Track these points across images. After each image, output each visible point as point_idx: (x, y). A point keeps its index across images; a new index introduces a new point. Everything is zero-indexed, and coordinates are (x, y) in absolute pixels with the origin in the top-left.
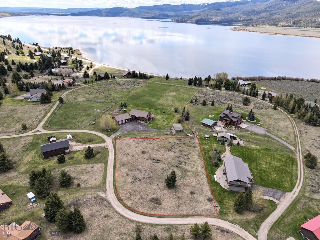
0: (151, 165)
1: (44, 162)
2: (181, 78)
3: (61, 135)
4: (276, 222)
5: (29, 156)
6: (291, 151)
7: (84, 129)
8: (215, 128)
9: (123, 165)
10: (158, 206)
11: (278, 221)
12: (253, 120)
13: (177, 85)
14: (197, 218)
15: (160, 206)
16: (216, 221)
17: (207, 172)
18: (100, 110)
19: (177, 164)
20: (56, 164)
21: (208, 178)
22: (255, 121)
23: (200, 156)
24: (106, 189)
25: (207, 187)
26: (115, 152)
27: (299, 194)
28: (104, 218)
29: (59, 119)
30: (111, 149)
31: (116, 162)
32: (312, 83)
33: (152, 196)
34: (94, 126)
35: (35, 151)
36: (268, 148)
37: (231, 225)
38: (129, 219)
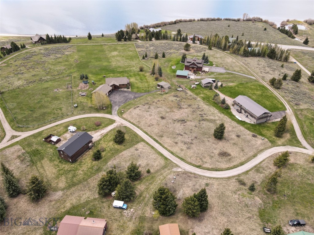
0: (182, 126)
1: (77, 167)
2: (103, 35)
3: (54, 131)
4: (302, 133)
5: (46, 168)
6: (255, 81)
7: (73, 115)
8: (190, 77)
9: (162, 136)
10: (229, 157)
11: (303, 132)
12: (208, 63)
13: (109, 44)
14: (263, 153)
15: (231, 156)
16: (276, 149)
17: (227, 116)
18: (61, 89)
19: (201, 118)
20: (94, 162)
21: (233, 120)
22: (209, 63)
23: (208, 105)
24: (175, 164)
25: (241, 127)
26: (138, 127)
27: (292, 109)
28: (208, 187)
29: (24, 114)
30: (130, 126)
31: (152, 136)
32: (203, 22)
33: (217, 152)
34: (79, 108)
35: (46, 159)
36: (241, 82)
37: (286, 148)
38: (224, 178)
